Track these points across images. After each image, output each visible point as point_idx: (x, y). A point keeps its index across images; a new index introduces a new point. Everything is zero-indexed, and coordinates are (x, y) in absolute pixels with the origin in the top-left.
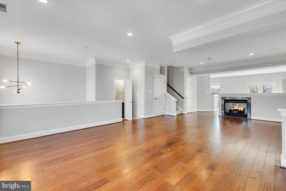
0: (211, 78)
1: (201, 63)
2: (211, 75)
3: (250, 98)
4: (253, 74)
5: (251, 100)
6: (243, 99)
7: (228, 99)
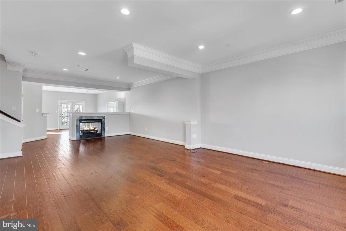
0: (43, 90)
1: (64, 70)
2: (43, 86)
3: (105, 117)
4: (70, 91)
5: (105, 118)
6: (99, 119)
7: (84, 119)
